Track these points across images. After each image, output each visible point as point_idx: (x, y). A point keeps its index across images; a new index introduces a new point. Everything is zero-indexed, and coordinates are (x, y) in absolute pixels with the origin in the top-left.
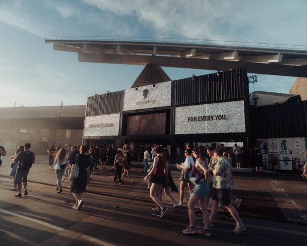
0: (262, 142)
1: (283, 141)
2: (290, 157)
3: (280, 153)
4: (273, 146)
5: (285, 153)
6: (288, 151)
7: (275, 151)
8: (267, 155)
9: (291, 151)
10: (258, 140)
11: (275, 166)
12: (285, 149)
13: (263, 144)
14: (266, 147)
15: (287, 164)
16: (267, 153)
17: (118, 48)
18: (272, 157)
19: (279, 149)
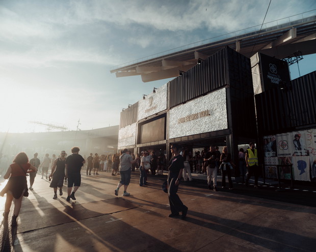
0: (269, 140)
1: (296, 136)
2: (307, 160)
3: (293, 155)
4: (283, 145)
5: (300, 154)
6: (303, 151)
7: (286, 152)
8: (276, 158)
9: (308, 151)
10: (265, 137)
11: (287, 174)
12: (300, 149)
13: (270, 144)
14: (274, 148)
15: (303, 172)
16: (276, 156)
17: (164, 63)
18: (283, 162)
19: (291, 149)
